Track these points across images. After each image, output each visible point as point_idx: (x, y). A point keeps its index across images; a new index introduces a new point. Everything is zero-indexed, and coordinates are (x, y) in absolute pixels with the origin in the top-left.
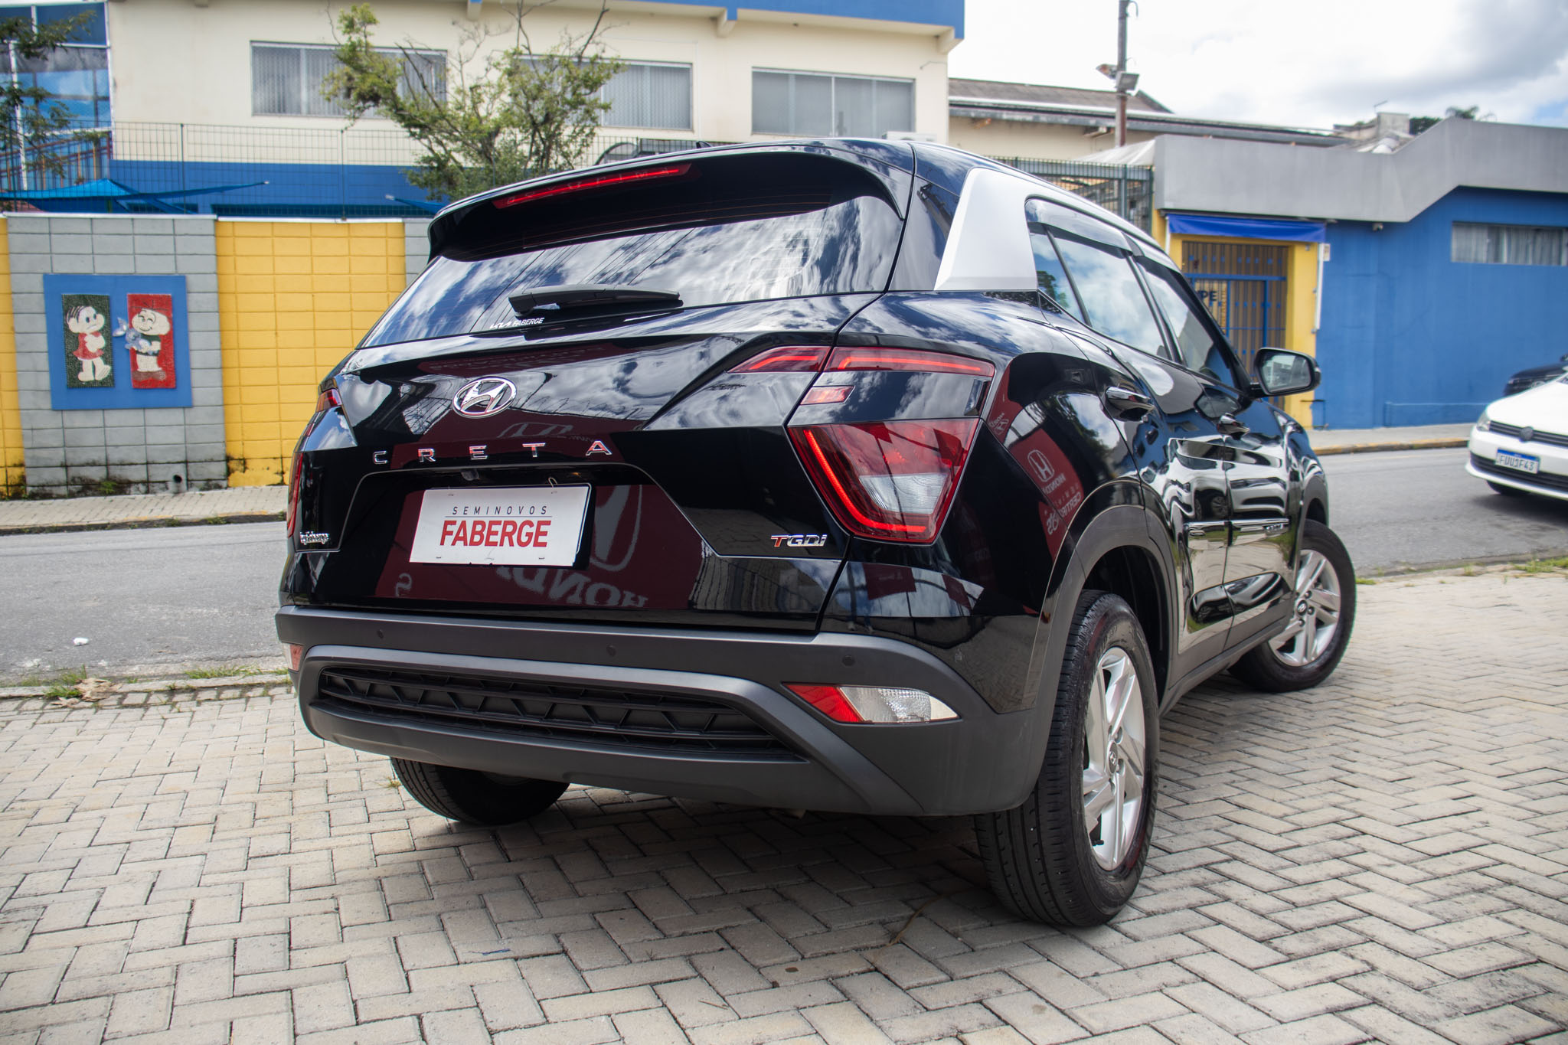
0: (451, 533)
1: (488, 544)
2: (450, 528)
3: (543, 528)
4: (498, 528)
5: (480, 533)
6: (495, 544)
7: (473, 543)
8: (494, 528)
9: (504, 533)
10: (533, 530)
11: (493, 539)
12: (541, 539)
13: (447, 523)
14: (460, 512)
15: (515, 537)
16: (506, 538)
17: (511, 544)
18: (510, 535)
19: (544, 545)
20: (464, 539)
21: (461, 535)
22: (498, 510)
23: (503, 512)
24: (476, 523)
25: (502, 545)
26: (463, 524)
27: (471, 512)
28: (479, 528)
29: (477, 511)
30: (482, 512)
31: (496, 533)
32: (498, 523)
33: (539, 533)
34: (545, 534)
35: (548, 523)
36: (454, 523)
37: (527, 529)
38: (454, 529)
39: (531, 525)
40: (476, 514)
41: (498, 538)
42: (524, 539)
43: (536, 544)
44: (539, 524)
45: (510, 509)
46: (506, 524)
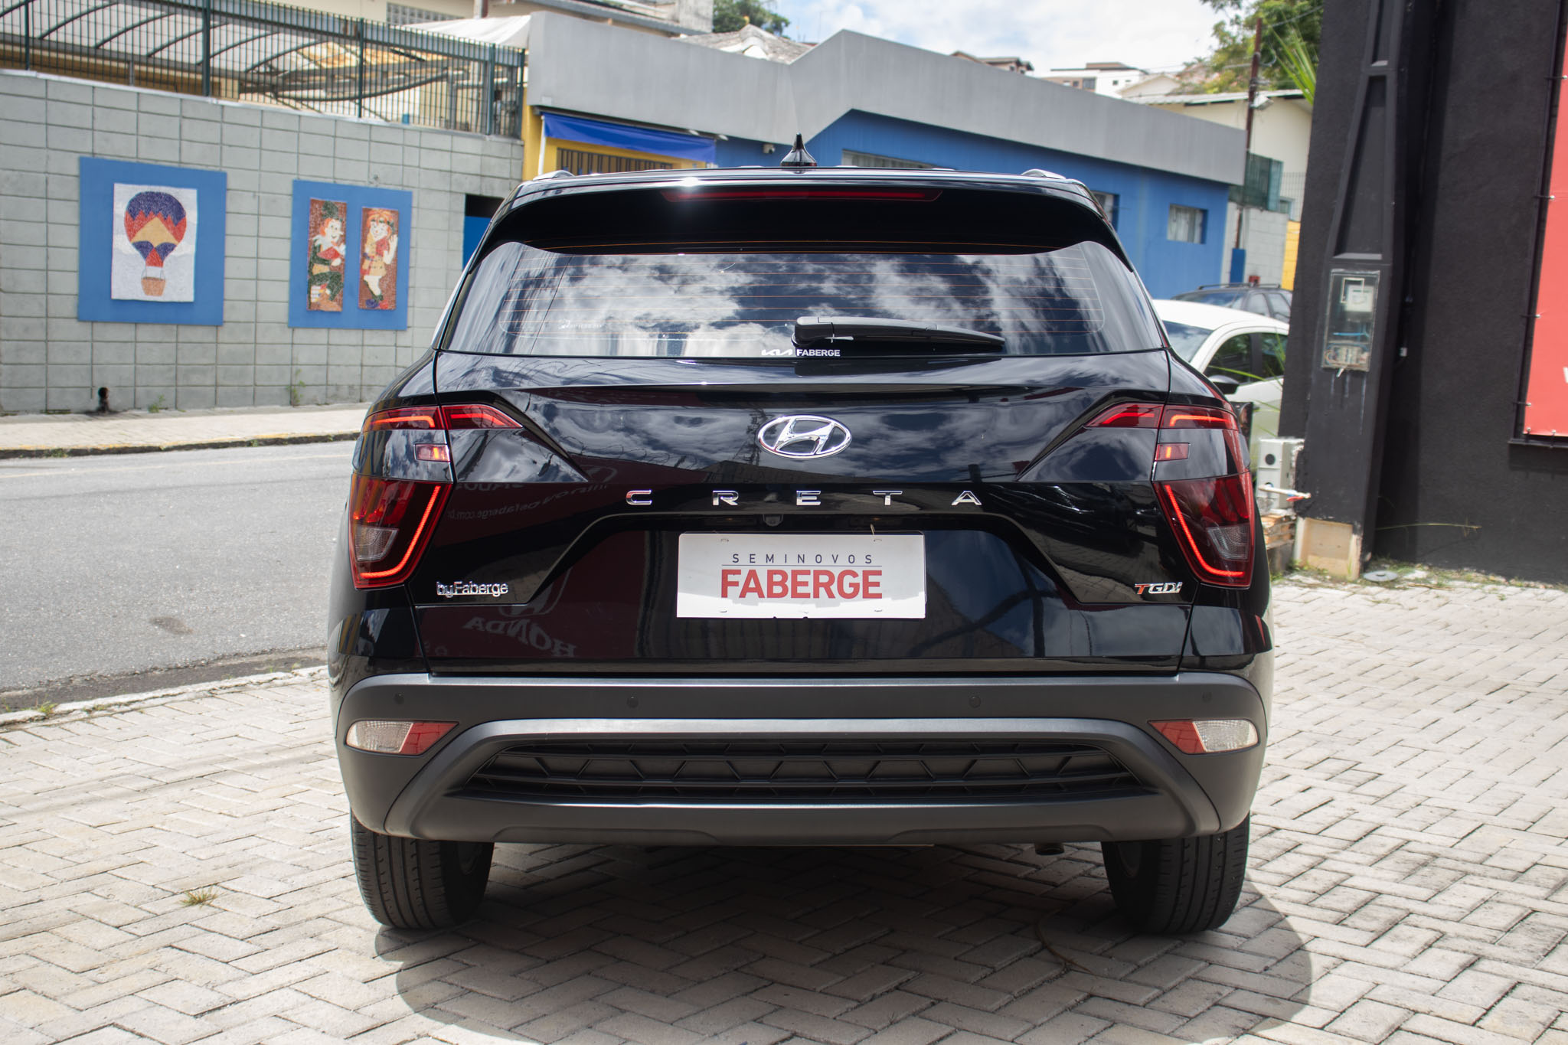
0: (736, 584)
1: (795, 595)
2: (731, 578)
3: (873, 578)
4: (810, 579)
5: (782, 584)
6: (807, 596)
7: (771, 595)
8: (800, 578)
9: (817, 585)
10: (859, 580)
11: (801, 590)
12: (872, 590)
13: (725, 573)
14: (744, 559)
15: (834, 588)
16: (822, 590)
17: (831, 595)
18: (827, 586)
19: (879, 596)
20: (758, 589)
21: (752, 585)
22: (802, 558)
23: (810, 560)
24: (771, 573)
25: (816, 595)
26: (752, 574)
27: (760, 559)
28: (777, 578)
29: (770, 558)
30: (779, 560)
31: (806, 584)
32: (807, 573)
34: (877, 584)
35: (878, 573)
36: (738, 572)
38: (741, 579)
39: (855, 575)
40: (770, 563)
41: (810, 589)
42: (848, 590)
43: (867, 595)
44: (866, 574)
45: (819, 558)
46: (817, 574)
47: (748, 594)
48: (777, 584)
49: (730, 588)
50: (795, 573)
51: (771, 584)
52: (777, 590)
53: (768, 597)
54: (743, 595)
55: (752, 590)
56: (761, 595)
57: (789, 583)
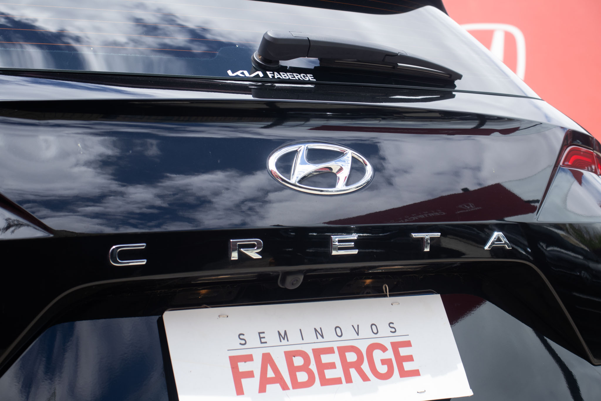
0: (250, 374)
1: (325, 382)
2: (243, 367)
3: (404, 352)
4: (334, 358)
5: (305, 368)
6: (338, 381)
7: (297, 385)
8: (325, 359)
9: (346, 366)
10: (389, 354)
11: (329, 374)
12: (408, 366)
13: (234, 361)
14: (253, 340)
15: (365, 367)
16: (353, 372)
17: (365, 378)
18: (357, 365)
19: (416, 373)
20: (278, 379)
21: (270, 374)
22: (320, 333)
23: (330, 334)
24: (290, 356)
25: (349, 380)
26: (267, 359)
27: (272, 338)
28: (298, 361)
29: (283, 336)
30: (294, 337)
31: (332, 366)
32: (330, 351)
33: (401, 360)
34: (410, 358)
35: (408, 344)
36: (249, 358)
37: (378, 355)
38: (255, 366)
39: (384, 349)
40: (284, 342)
41: (338, 372)
42: (383, 369)
43: (404, 374)
44: (396, 346)
45: (338, 330)
46: (342, 351)
47: (269, 387)
48: (300, 369)
49: (245, 382)
50: (318, 353)
51: (293, 370)
52: (302, 377)
53: (294, 388)
54: (262, 389)
55: (272, 381)
56: (285, 387)
57: (313, 366)
